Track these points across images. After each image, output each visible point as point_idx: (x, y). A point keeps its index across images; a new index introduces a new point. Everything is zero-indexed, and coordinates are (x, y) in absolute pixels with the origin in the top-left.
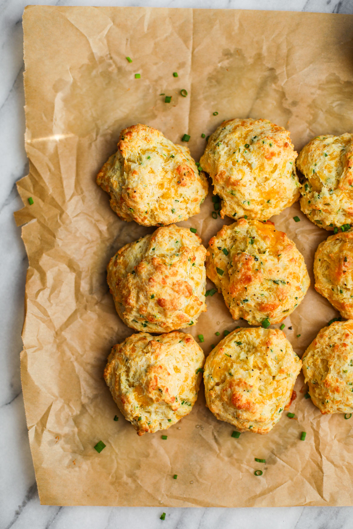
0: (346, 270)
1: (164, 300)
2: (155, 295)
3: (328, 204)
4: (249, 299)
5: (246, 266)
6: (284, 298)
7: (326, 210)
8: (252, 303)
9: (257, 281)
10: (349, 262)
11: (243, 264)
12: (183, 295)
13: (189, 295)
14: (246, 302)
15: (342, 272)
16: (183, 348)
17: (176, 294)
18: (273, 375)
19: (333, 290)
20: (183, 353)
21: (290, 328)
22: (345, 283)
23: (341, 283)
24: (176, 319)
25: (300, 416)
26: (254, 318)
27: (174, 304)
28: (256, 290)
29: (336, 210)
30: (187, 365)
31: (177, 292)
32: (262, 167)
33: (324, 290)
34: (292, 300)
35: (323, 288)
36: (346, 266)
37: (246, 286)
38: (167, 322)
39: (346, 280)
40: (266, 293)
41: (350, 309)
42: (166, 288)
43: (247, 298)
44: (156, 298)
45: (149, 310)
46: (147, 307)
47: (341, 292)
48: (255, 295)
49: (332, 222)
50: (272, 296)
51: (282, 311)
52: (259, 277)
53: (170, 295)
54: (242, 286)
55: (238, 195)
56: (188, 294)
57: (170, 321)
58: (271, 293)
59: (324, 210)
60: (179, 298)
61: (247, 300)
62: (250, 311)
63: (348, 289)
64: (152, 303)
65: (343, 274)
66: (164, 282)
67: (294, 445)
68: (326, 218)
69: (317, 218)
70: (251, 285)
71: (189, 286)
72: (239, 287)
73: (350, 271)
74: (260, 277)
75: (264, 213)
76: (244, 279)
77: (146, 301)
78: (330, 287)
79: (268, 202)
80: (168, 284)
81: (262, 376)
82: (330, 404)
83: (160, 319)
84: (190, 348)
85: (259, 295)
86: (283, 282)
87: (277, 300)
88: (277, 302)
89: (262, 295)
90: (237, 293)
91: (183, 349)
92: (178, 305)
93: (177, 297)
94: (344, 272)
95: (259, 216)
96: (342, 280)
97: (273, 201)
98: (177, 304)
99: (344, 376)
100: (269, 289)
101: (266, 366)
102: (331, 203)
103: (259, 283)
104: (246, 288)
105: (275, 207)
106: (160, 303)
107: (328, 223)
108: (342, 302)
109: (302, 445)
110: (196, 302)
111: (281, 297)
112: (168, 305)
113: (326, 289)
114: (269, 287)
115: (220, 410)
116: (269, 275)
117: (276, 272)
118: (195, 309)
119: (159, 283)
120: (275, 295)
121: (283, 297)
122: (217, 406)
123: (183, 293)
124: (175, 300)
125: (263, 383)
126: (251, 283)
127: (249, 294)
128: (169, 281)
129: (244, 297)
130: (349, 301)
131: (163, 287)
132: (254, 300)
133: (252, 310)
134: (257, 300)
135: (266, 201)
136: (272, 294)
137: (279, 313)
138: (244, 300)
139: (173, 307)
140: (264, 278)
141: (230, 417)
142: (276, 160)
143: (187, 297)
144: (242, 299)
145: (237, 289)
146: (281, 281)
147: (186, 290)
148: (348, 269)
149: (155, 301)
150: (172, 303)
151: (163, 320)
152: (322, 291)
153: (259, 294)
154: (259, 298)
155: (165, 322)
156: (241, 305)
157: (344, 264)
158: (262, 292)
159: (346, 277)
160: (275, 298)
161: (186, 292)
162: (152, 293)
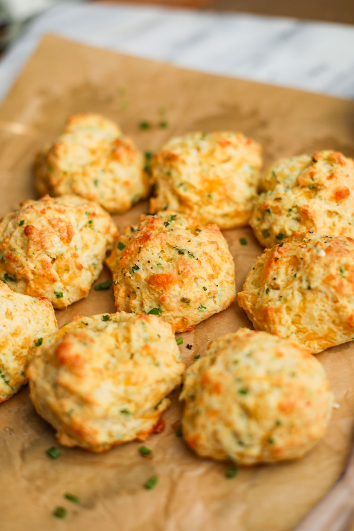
0: (279, 257)
1: (33, 227)
2: (25, 222)
3: (278, 199)
4: (141, 267)
5: (150, 225)
6: (185, 271)
7: (277, 207)
8: (143, 274)
9: (157, 242)
10: (285, 248)
11: (148, 223)
12: (58, 233)
13: (66, 238)
14: (135, 271)
15: (273, 260)
16: (32, 303)
17: (51, 228)
18: (133, 351)
19: (259, 294)
20: (29, 309)
21: (189, 347)
22: (275, 276)
23: (270, 279)
24: (39, 266)
25: (157, 457)
26: (142, 305)
27: (43, 236)
28: (152, 256)
29: (288, 206)
30: (26, 320)
31: (53, 226)
32: (212, 153)
33: (247, 298)
34: (197, 289)
35: (246, 295)
36: (280, 252)
37: (142, 246)
38: (27, 265)
39: (278, 274)
40: (164, 263)
41: (274, 314)
42: (42, 218)
43: (138, 264)
44: (25, 225)
45: (12, 241)
46: (10, 239)
47: (267, 291)
48: (149, 262)
49: (282, 227)
50: (171, 267)
51: (179, 299)
52: (161, 238)
53: (43, 226)
54: (136, 246)
55: (174, 174)
56: (65, 234)
57: (32, 266)
58: (170, 264)
59: (273, 208)
60: (52, 232)
61: (137, 268)
62: (138, 288)
63: (277, 288)
64: (18, 232)
65: (273, 263)
66: (43, 212)
67: (132, 492)
68: (274, 223)
69: (265, 226)
70: (148, 245)
71: (70, 227)
72: (132, 248)
73: (285, 260)
74: (163, 238)
75: (202, 211)
76: (142, 237)
77: (12, 230)
78: (256, 291)
79: (209, 196)
80: (47, 215)
81: (117, 352)
82: (201, 420)
83: (19, 255)
84: (41, 308)
85: (155, 264)
86: (192, 255)
87: (175, 271)
88: (175, 274)
89: (159, 264)
90: (129, 258)
91: (32, 305)
92: (47, 240)
93: (50, 231)
94: (277, 259)
95: (194, 214)
96: (272, 273)
97: (215, 196)
98: (47, 238)
99: (232, 367)
100: (170, 260)
101: (128, 340)
102: (284, 197)
103: (159, 246)
104: (140, 248)
105: (218, 207)
106: (27, 232)
107: (277, 230)
108: (266, 305)
109: (146, 496)
110: (74, 260)
111: (181, 268)
112: (35, 234)
113: (250, 295)
114: (171, 257)
115: (38, 375)
116: (175, 241)
117: (186, 240)
118: (71, 272)
119: (37, 212)
120: (175, 266)
121: (184, 269)
122: (37, 367)
123: (59, 231)
124: (47, 232)
125: (113, 360)
126: (149, 242)
127: (142, 257)
128: (49, 213)
129: (135, 262)
130: (275, 304)
131: (40, 216)
132: (147, 270)
133: (141, 287)
134: (151, 270)
135: (206, 194)
136: (172, 265)
137: (175, 300)
138: (134, 268)
139: (39, 239)
140: (168, 242)
141: (48, 387)
142: (230, 151)
143: (62, 239)
144: (132, 266)
145: (129, 249)
146: (189, 252)
147: (66, 228)
148: (282, 257)
149: (23, 229)
150: (41, 233)
151: (23, 260)
152: (245, 298)
153: (155, 262)
154: (154, 269)
155: (24, 265)
156: (128, 274)
157: (278, 250)
158: (160, 261)
159: (277, 268)
160: (174, 268)
161: (64, 232)
162: (22, 219)
